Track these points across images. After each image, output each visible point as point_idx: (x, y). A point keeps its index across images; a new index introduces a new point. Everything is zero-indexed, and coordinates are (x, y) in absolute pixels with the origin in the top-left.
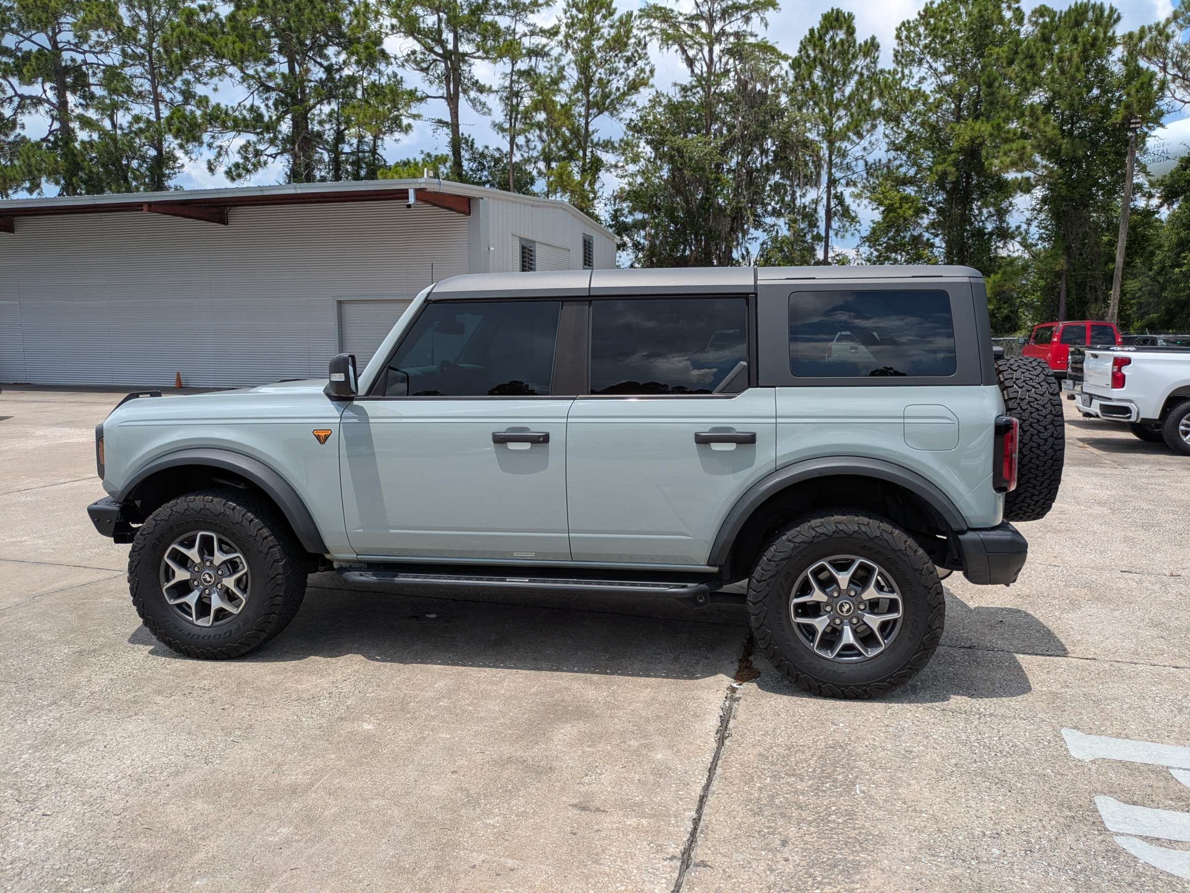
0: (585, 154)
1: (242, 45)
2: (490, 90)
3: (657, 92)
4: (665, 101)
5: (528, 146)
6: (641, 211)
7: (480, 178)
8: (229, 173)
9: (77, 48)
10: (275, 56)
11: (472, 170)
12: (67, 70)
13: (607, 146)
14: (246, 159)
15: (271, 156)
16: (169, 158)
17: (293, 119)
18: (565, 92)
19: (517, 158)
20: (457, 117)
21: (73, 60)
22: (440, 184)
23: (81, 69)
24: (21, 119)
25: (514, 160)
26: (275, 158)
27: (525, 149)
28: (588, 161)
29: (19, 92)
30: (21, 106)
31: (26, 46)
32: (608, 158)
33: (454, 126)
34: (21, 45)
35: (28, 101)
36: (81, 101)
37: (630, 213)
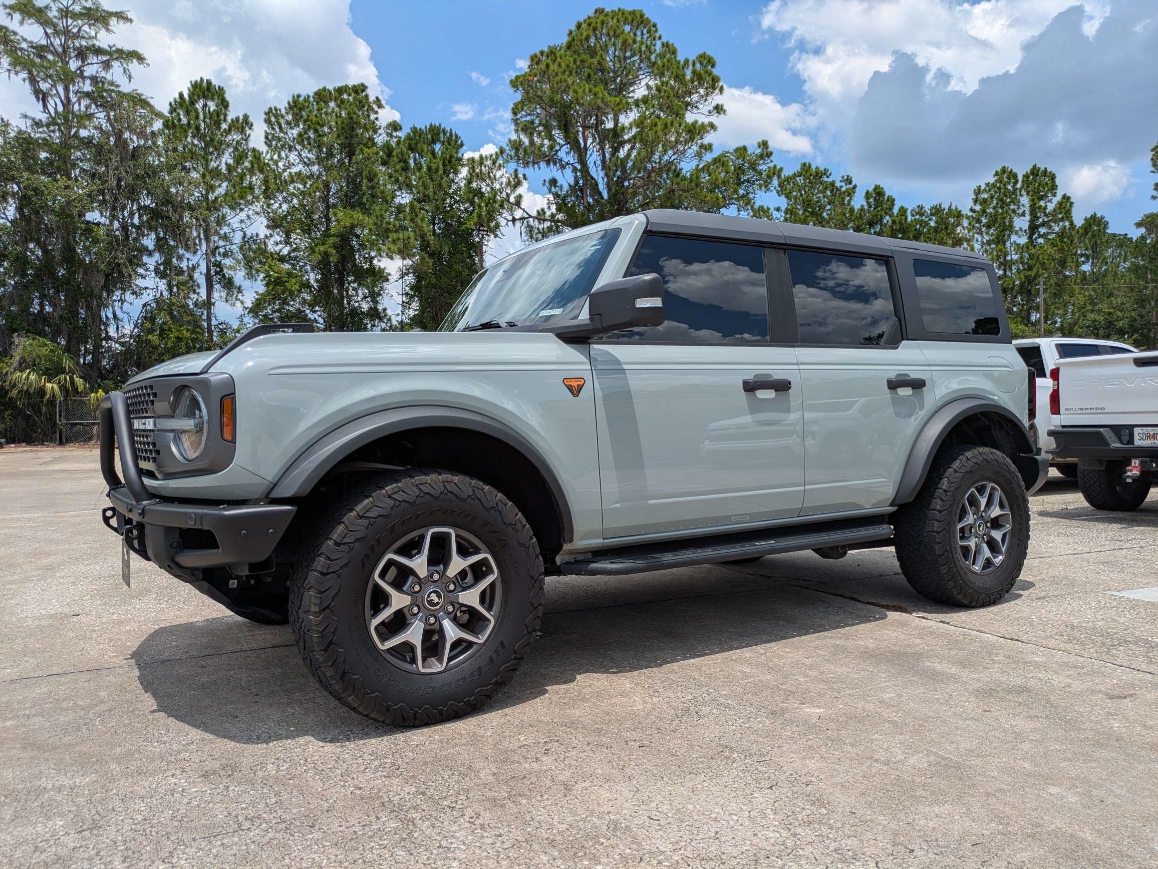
4: (13, 132)
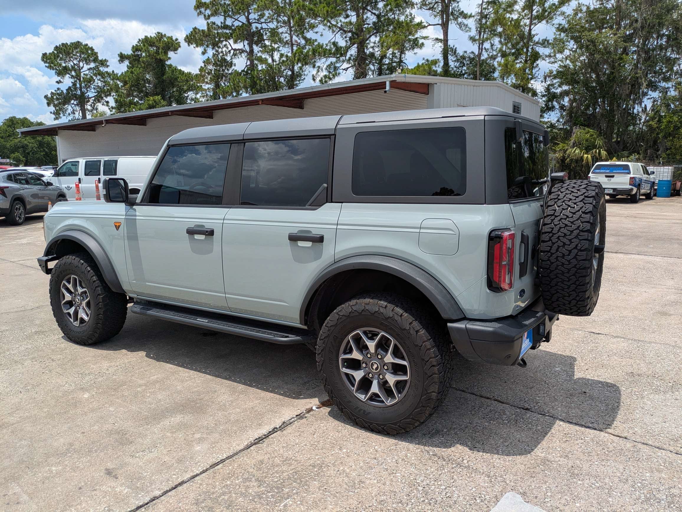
0: (528, 50)
1: (328, 8)
2: (471, 16)
3: (579, 4)
4: (584, 9)
5: (492, 48)
6: (566, 85)
7: (462, 72)
8: (321, 81)
9: (258, 21)
10: (349, 12)
11: (456, 67)
12: (253, 34)
13: (544, 43)
14: (330, 72)
15: (344, 69)
16: (297, 75)
17: (357, 47)
18: (517, 11)
19: (485, 56)
20: (447, 35)
21: (257, 28)
22: (405, 77)
23: (260, 32)
24: (235, 61)
25: (482, 58)
26: (346, 70)
27: (490, 50)
28: (529, 54)
29: (234, 48)
30: (235, 55)
31: (237, 24)
32: (542, 51)
33: (445, 41)
34: (234, 23)
35: (238, 52)
36: (260, 49)
37: (560, 86)
